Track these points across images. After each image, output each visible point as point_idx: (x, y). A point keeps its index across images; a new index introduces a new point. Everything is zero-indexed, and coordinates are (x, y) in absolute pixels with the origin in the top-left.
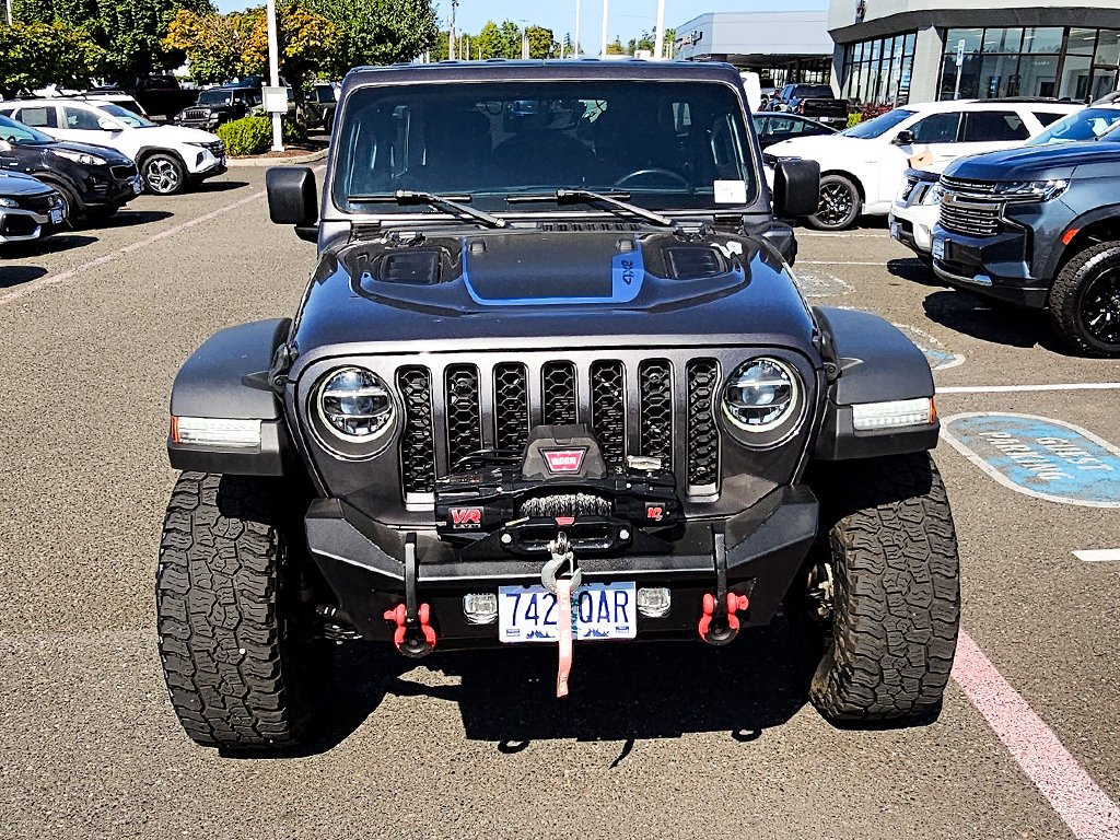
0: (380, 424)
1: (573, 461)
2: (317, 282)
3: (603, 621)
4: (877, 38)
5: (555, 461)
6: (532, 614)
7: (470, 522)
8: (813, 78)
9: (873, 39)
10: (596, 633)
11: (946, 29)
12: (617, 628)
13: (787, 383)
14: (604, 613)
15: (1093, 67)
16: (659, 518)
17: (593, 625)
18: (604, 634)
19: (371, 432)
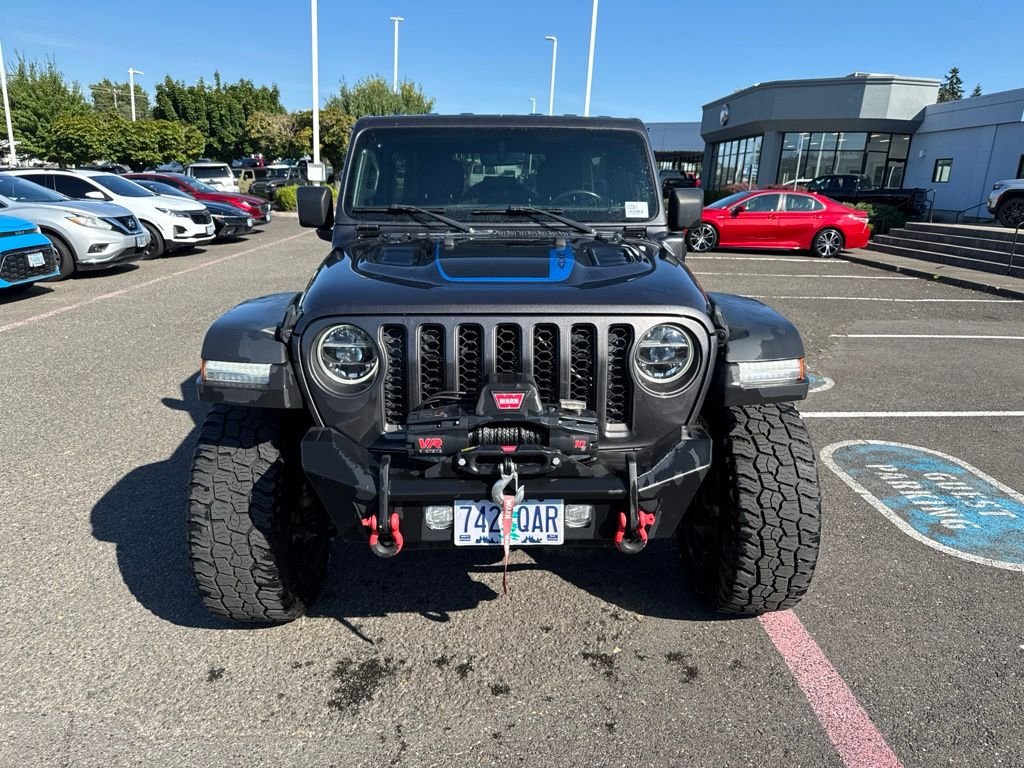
0: (368, 370)
1: (516, 401)
2: (325, 266)
3: (537, 530)
4: (735, 140)
5: (502, 401)
6: (480, 523)
7: (433, 447)
8: (690, 169)
9: (732, 140)
10: (532, 540)
11: (784, 134)
12: (548, 536)
13: (685, 345)
14: (537, 524)
15: (888, 160)
16: (583, 448)
17: (529, 534)
18: (538, 541)
19: (359, 377)
